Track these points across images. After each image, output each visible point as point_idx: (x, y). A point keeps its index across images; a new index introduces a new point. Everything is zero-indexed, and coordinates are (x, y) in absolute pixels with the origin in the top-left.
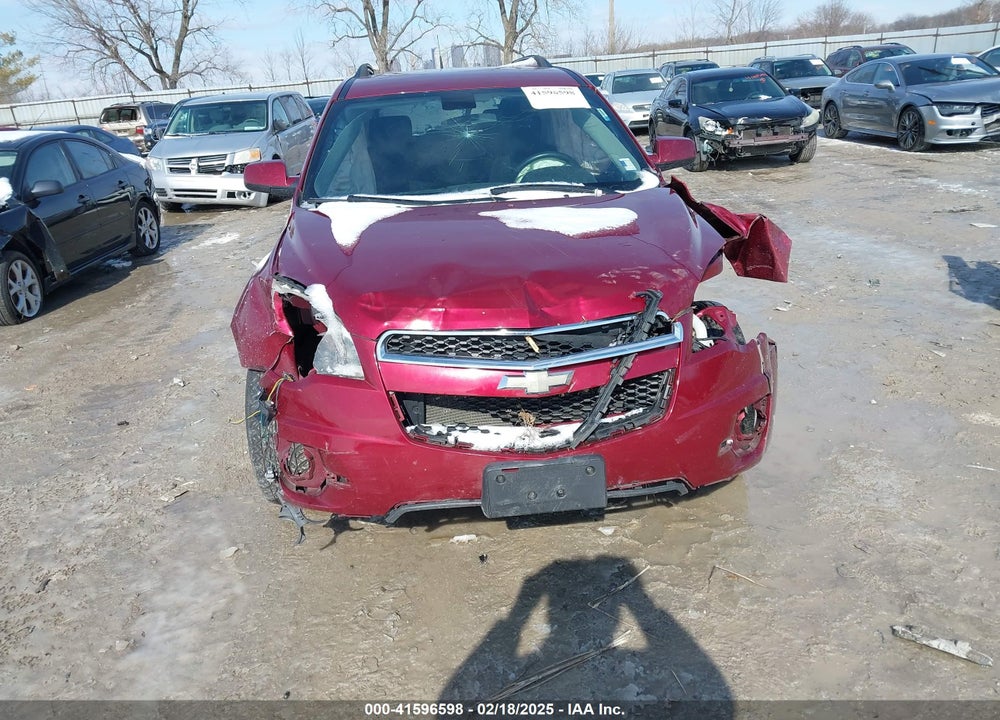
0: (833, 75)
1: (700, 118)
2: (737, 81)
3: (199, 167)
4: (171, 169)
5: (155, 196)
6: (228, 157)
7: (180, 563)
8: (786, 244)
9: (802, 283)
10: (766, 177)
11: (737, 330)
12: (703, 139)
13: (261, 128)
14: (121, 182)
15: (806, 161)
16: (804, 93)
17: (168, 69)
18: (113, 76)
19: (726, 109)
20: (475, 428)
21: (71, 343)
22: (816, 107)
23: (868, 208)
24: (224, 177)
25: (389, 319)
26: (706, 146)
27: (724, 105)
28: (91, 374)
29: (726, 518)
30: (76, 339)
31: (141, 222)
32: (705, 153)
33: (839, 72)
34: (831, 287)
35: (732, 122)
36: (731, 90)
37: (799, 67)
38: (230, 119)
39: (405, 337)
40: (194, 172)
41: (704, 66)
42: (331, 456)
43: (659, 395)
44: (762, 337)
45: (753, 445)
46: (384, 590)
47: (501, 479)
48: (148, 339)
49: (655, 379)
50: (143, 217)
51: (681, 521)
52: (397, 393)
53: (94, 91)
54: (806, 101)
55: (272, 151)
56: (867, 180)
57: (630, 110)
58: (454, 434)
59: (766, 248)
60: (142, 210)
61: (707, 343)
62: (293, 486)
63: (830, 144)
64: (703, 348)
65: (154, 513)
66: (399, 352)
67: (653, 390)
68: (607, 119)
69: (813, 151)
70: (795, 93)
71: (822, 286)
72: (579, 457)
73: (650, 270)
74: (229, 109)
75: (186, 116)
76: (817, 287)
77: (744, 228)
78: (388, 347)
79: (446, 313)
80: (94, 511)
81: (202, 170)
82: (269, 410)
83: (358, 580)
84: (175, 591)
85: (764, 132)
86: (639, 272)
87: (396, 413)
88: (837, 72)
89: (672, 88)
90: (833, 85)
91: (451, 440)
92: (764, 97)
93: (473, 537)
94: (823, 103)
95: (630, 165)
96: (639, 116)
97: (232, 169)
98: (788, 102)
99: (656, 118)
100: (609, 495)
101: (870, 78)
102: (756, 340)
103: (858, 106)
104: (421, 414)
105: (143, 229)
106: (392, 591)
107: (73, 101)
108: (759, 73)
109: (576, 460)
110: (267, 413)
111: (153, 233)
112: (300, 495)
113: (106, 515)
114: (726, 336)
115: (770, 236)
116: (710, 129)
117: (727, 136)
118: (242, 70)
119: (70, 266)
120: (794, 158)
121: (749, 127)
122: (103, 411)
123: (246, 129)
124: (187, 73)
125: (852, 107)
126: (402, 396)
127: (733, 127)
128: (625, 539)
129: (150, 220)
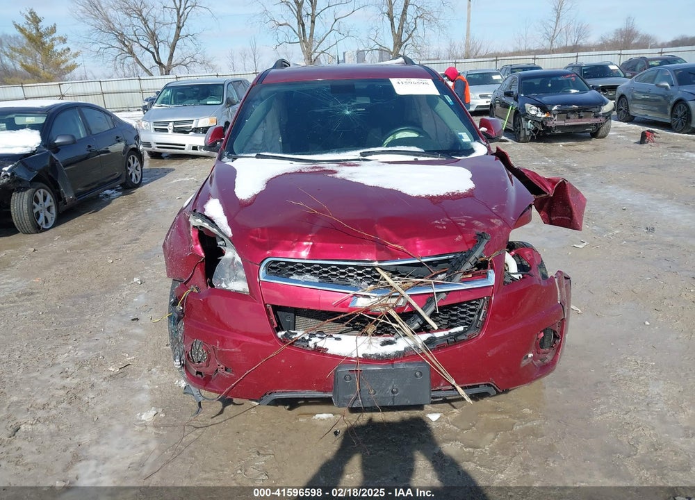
0: (625, 77)
1: (526, 105)
2: (555, 79)
3: (174, 128)
4: (155, 129)
5: (141, 148)
6: (194, 122)
7: (114, 422)
8: (582, 202)
9: (595, 228)
10: (572, 148)
11: (542, 265)
12: (527, 120)
13: (219, 102)
14: (118, 137)
15: (603, 137)
16: (604, 89)
17: (165, 61)
18: (128, 66)
19: (545, 99)
20: (331, 336)
21: (71, 249)
22: (612, 99)
23: (648, 174)
24: (191, 135)
25: (270, 249)
26: (530, 125)
27: (543, 96)
28: (80, 271)
29: (527, 411)
30: (75, 246)
31: (129, 165)
32: (528, 129)
33: (630, 75)
34: (617, 232)
35: (549, 108)
36: (550, 85)
37: (600, 71)
38: (199, 95)
39: (281, 263)
40: (170, 131)
41: (532, 68)
42: (221, 352)
43: (476, 317)
44: (559, 274)
45: (549, 357)
46: (259, 454)
47: (348, 377)
48: (123, 248)
49: (472, 304)
50: (131, 161)
51: (491, 412)
52: (273, 306)
53: (115, 75)
54: (605, 95)
55: (224, 119)
56: (648, 153)
57: (477, 98)
58: (314, 340)
59: (566, 204)
60: (131, 157)
61: (517, 277)
62: (194, 371)
63: (621, 126)
64: (513, 279)
65: (102, 380)
66: (276, 274)
67: (471, 313)
68: (452, 104)
69: (608, 130)
70: (597, 89)
71: (611, 231)
72: (410, 364)
73: (473, 220)
74: (198, 89)
75: (169, 92)
76: (607, 231)
77: (550, 189)
78: (269, 270)
79: (313, 246)
80: (62, 375)
81: (176, 131)
82: (178, 313)
83: (241, 444)
84: (107, 443)
85: (572, 116)
86: (464, 220)
87: (270, 321)
88: (628, 75)
89: (507, 82)
90: (625, 84)
91: (311, 344)
92: (573, 91)
93: (331, 415)
94: (617, 97)
95: (466, 138)
96: (483, 102)
97: (196, 130)
98: (591, 95)
99: (495, 103)
100: (432, 394)
101: (652, 79)
102: (554, 276)
103: (643, 99)
104: (292, 321)
105: (131, 170)
106: (264, 455)
107: (100, 82)
108: (571, 74)
109: (407, 366)
110: (176, 316)
111: (137, 173)
112: (199, 378)
113: (68, 379)
114: (532, 272)
115: (570, 195)
116: (533, 112)
117: (545, 118)
118: (214, 63)
119: (77, 195)
120: (594, 135)
121: (560, 112)
122: (81, 300)
123: (208, 103)
124: (177, 65)
125: (638, 100)
126: (276, 308)
127: (550, 112)
128: (447, 425)
129: (136, 164)
